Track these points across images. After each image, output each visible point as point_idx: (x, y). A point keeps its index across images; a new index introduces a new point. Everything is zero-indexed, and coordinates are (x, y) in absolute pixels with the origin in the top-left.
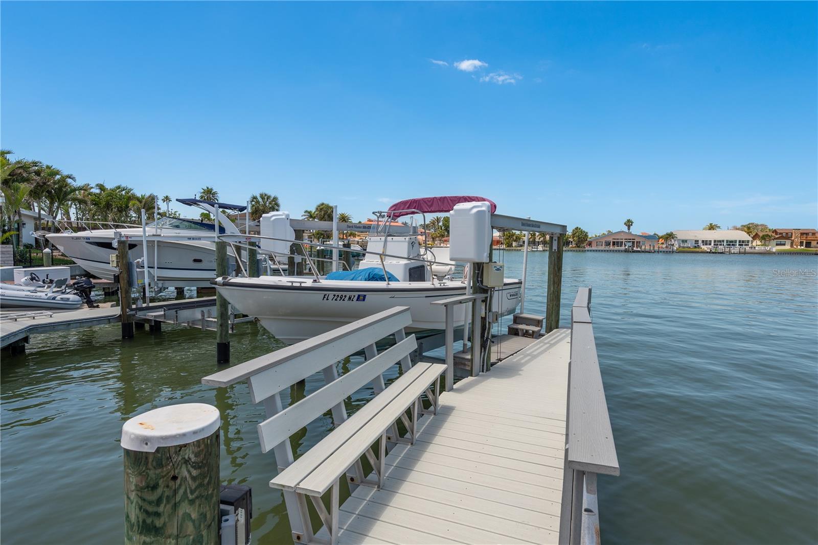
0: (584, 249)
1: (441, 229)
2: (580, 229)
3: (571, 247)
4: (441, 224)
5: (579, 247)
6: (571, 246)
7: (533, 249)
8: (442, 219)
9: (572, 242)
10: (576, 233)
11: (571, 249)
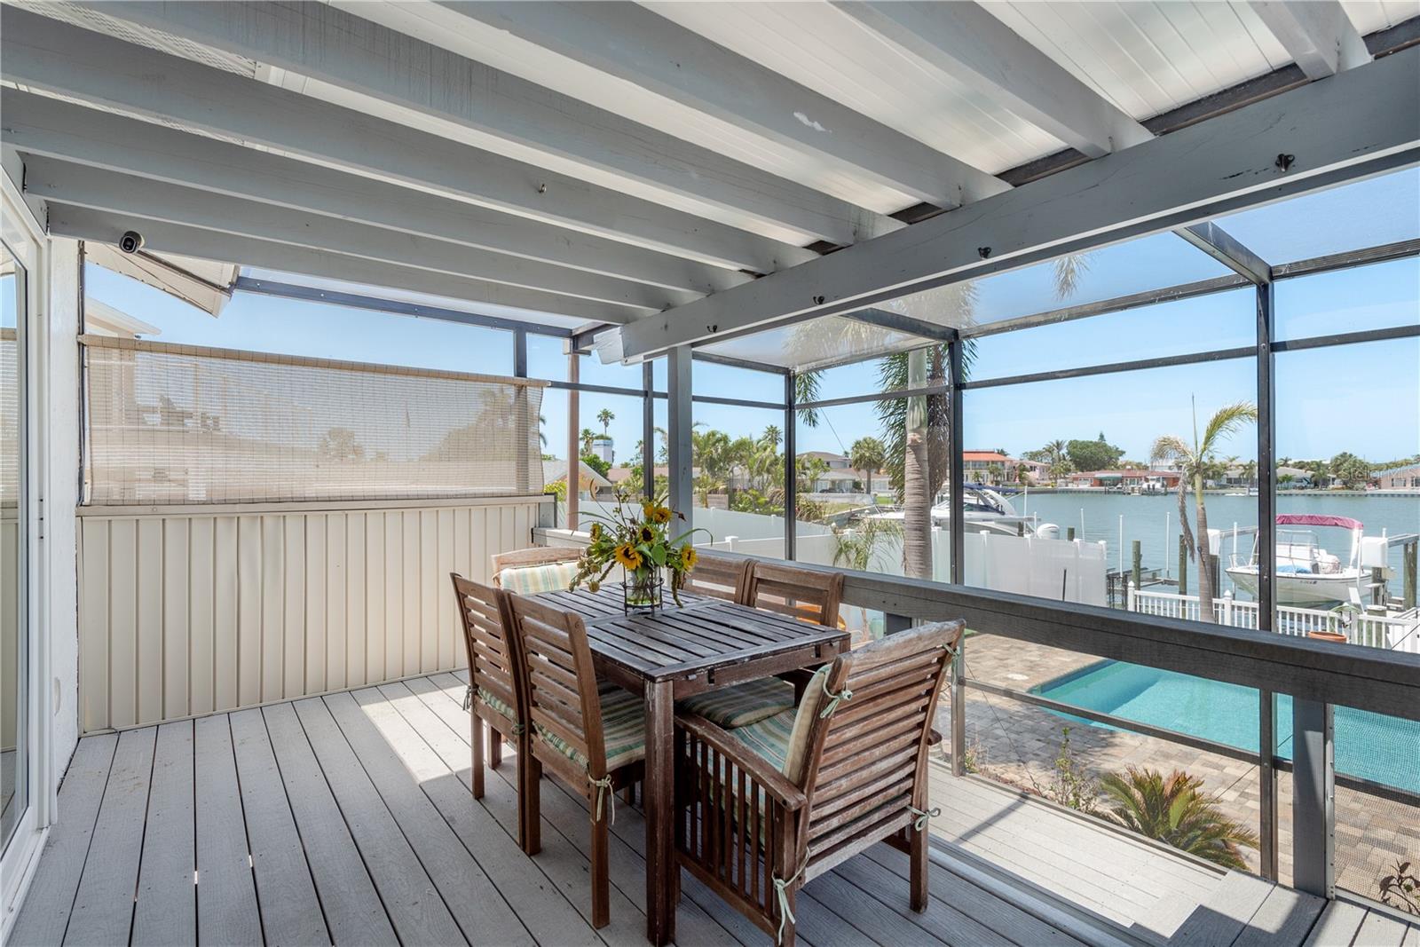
0: (1363, 492)
1: (1064, 459)
2: (1351, 455)
3: (1333, 489)
4: (1064, 451)
5: (1351, 488)
6: (1331, 486)
7: (1251, 494)
8: (1066, 444)
9: (1334, 479)
10: (1341, 464)
11: (1335, 492)
